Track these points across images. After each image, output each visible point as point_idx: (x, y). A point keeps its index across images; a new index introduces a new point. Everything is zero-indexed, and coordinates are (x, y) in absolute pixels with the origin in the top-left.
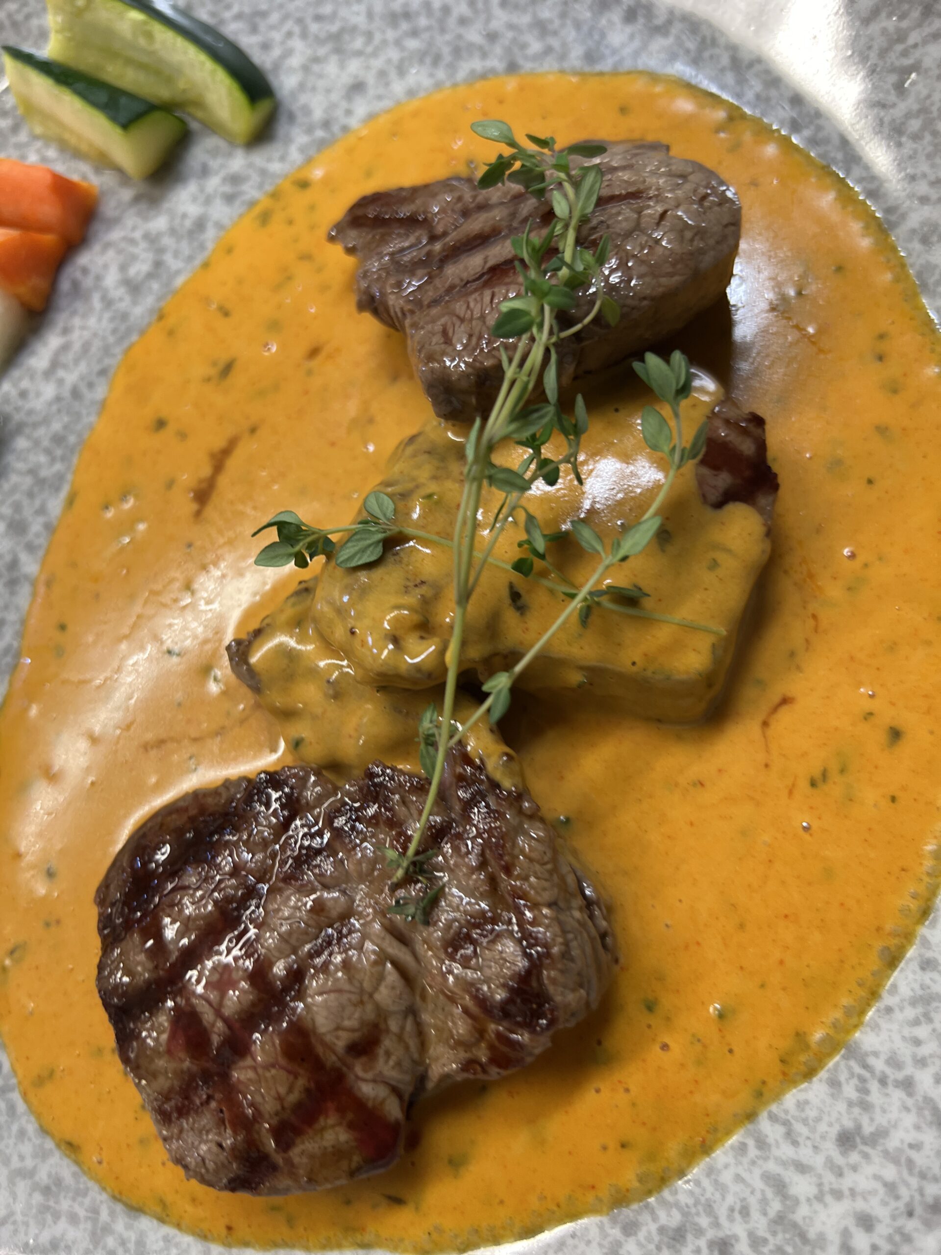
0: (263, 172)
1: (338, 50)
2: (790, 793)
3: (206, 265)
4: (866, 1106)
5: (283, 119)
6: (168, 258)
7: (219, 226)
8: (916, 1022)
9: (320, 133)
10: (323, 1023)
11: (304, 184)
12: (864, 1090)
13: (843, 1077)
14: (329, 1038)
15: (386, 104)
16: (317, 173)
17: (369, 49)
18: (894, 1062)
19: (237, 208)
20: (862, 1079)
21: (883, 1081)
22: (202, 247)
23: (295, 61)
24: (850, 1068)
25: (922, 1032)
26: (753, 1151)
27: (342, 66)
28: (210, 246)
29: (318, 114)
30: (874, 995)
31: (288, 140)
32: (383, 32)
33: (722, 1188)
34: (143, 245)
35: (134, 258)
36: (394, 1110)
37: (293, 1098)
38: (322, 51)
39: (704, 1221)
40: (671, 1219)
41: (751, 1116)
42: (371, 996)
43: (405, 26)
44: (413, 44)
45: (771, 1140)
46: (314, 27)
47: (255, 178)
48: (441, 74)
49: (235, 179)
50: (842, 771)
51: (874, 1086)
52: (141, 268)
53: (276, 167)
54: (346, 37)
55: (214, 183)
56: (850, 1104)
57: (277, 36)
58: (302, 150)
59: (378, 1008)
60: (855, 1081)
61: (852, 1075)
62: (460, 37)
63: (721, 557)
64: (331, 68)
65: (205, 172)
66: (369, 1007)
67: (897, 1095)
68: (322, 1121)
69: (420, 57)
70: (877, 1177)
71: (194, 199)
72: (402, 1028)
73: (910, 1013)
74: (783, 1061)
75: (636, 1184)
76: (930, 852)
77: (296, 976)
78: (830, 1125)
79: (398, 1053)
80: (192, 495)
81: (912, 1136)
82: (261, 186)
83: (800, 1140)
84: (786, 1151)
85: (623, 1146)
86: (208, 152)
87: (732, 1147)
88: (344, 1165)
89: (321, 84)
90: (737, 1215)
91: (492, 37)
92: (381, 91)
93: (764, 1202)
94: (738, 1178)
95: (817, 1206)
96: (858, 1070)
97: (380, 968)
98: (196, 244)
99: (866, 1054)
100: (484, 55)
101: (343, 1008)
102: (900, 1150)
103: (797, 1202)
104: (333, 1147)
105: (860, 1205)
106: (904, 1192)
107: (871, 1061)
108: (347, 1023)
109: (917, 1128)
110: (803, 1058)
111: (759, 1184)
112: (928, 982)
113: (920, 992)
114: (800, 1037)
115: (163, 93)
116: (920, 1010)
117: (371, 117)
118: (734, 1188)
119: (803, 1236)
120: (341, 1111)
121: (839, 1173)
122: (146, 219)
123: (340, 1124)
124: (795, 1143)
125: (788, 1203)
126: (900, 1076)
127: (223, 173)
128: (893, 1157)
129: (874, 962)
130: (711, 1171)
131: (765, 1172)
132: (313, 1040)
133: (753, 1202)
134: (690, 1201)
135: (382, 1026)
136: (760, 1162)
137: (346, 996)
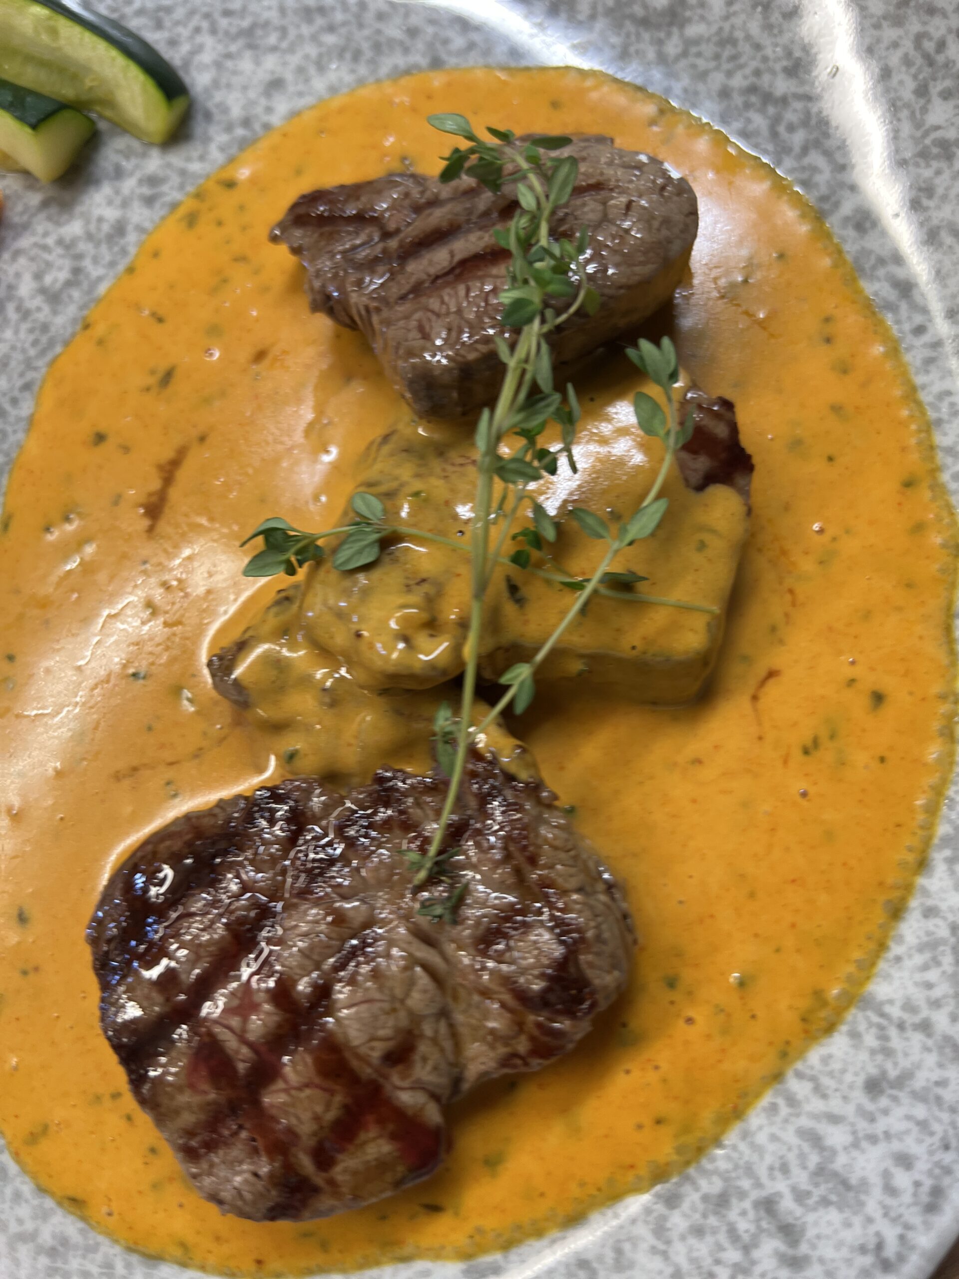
0: (183, 173)
1: (251, 46)
2: (786, 762)
3: (130, 270)
4: (888, 1052)
5: (199, 118)
6: (87, 263)
7: (140, 229)
8: (925, 968)
9: (240, 132)
10: (355, 1036)
11: (230, 184)
12: (883, 1037)
13: (862, 1027)
14: (363, 1050)
15: (308, 100)
16: (244, 173)
17: (284, 45)
18: (909, 1007)
19: (159, 211)
20: (881, 1028)
21: (901, 1026)
22: (124, 252)
23: (206, 57)
24: (867, 1019)
25: (933, 975)
26: (784, 1110)
27: (257, 62)
28: (132, 250)
29: (236, 112)
30: (882, 946)
31: (207, 140)
32: (298, 27)
33: (757, 1149)
34: (60, 251)
35: (49, 265)
36: (433, 1115)
37: (331, 1115)
38: (233, 48)
39: (745, 1184)
40: (713, 1186)
41: (777, 1077)
42: (402, 1001)
43: (320, 21)
44: (330, 39)
45: (800, 1096)
46: (223, 23)
47: (175, 180)
48: (363, 70)
49: (153, 181)
50: (832, 737)
51: (893, 1032)
52: (58, 276)
53: (195, 167)
54: (259, 32)
55: (129, 185)
56: (873, 1052)
57: (184, 32)
58: (222, 149)
59: (411, 1014)
60: (874, 1030)
61: (871, 1025)
62: (379, 32)
63: (706, 537)
64: (246, 64)
65: (119, 174)
66: (402, 1014)
67: (917, 1038)
68: (363, 1136)
69: (341, 52)
70: (908, 1118)
71: (110, 203)
72: (436, 1032)
73: (919, 959)
74: (804, 1020)
75: (675, 1157)
76: (921, 806)
77: (323, 992)
78: (856, 1074)
79: (434, 1056)
80: (142, 511)
81: (936, 1075)
82: (181, 187)
83: (829, 1092)
84: (817, 1105)
85: (659, 1122)
86: (119, 152)
87: (764, 1109)
88: (389, 1177)
89: (236, 80)
90: (777, 1174)
91: (413, 32)
92: (301, 87)
93: (802, 1156)
94: (774, 1138)
95: (855, 1153)
96: (875, 1019)
97: (408, 973)
98: (116, 249)
99: (882, 1003)
100: (406, 50)
101: (375, 1017)
102: (926, 1089)
103: (834, 1152)
104: (376, 1159)
105: (896, 1146)
106: (937, 1127)
107: (887, 1009)
108: (381, 1033)
109: (941, 1065)
110: (823, 1014)
111: (794, 1140)
112: (932, 928)
113: (925, 939)
114: (819, 996)
115: (68, 92)
116: (927, 956)
117: (295, 114)
118: (771, 1147)
119: (845, 1184)
120: (381, 1122)
121: (872, 1119)
122: (58, 224)
123: (380, 1136)
124: (824, 1096)
125: (825, 1153)
126: (917, 1019)
127: (138, 175)
128: (920, 1097)
129: (879, 915)
130: (745, 1135)
131: (800, 1127)
132: (347, 1055)
133: (792, 1158)
134: (729, 1166)
135: (416, 1032)
136: (793, 1119)
137: (378, 1005)
